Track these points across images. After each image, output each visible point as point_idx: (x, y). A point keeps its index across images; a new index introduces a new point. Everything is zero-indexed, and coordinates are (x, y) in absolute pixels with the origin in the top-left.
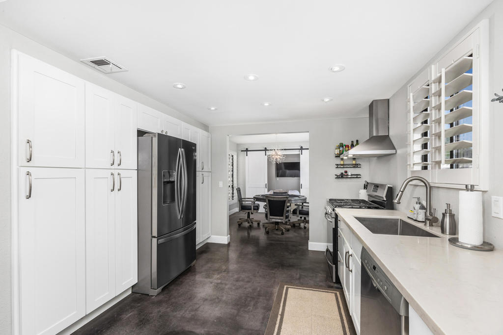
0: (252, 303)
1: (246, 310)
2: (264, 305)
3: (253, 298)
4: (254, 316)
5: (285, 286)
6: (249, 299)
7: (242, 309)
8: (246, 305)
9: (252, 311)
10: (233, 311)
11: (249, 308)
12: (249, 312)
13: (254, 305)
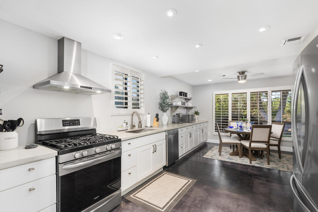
0: (197, 202)
1: (201, 198)
2: (188, 199)
3: (195, 206)
4: (197, 194)
5: (163, 211)
6: (199, 206)
7: (204, 199)
8: (202, 201)
9: (198, 196)
10: (211, 199)
11: (200, 199)
12: (200, 196)
13: (196, 200)
